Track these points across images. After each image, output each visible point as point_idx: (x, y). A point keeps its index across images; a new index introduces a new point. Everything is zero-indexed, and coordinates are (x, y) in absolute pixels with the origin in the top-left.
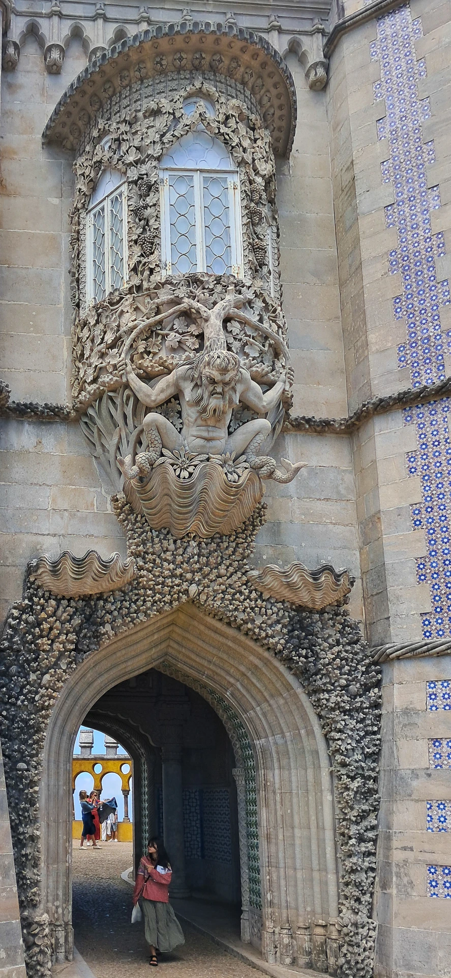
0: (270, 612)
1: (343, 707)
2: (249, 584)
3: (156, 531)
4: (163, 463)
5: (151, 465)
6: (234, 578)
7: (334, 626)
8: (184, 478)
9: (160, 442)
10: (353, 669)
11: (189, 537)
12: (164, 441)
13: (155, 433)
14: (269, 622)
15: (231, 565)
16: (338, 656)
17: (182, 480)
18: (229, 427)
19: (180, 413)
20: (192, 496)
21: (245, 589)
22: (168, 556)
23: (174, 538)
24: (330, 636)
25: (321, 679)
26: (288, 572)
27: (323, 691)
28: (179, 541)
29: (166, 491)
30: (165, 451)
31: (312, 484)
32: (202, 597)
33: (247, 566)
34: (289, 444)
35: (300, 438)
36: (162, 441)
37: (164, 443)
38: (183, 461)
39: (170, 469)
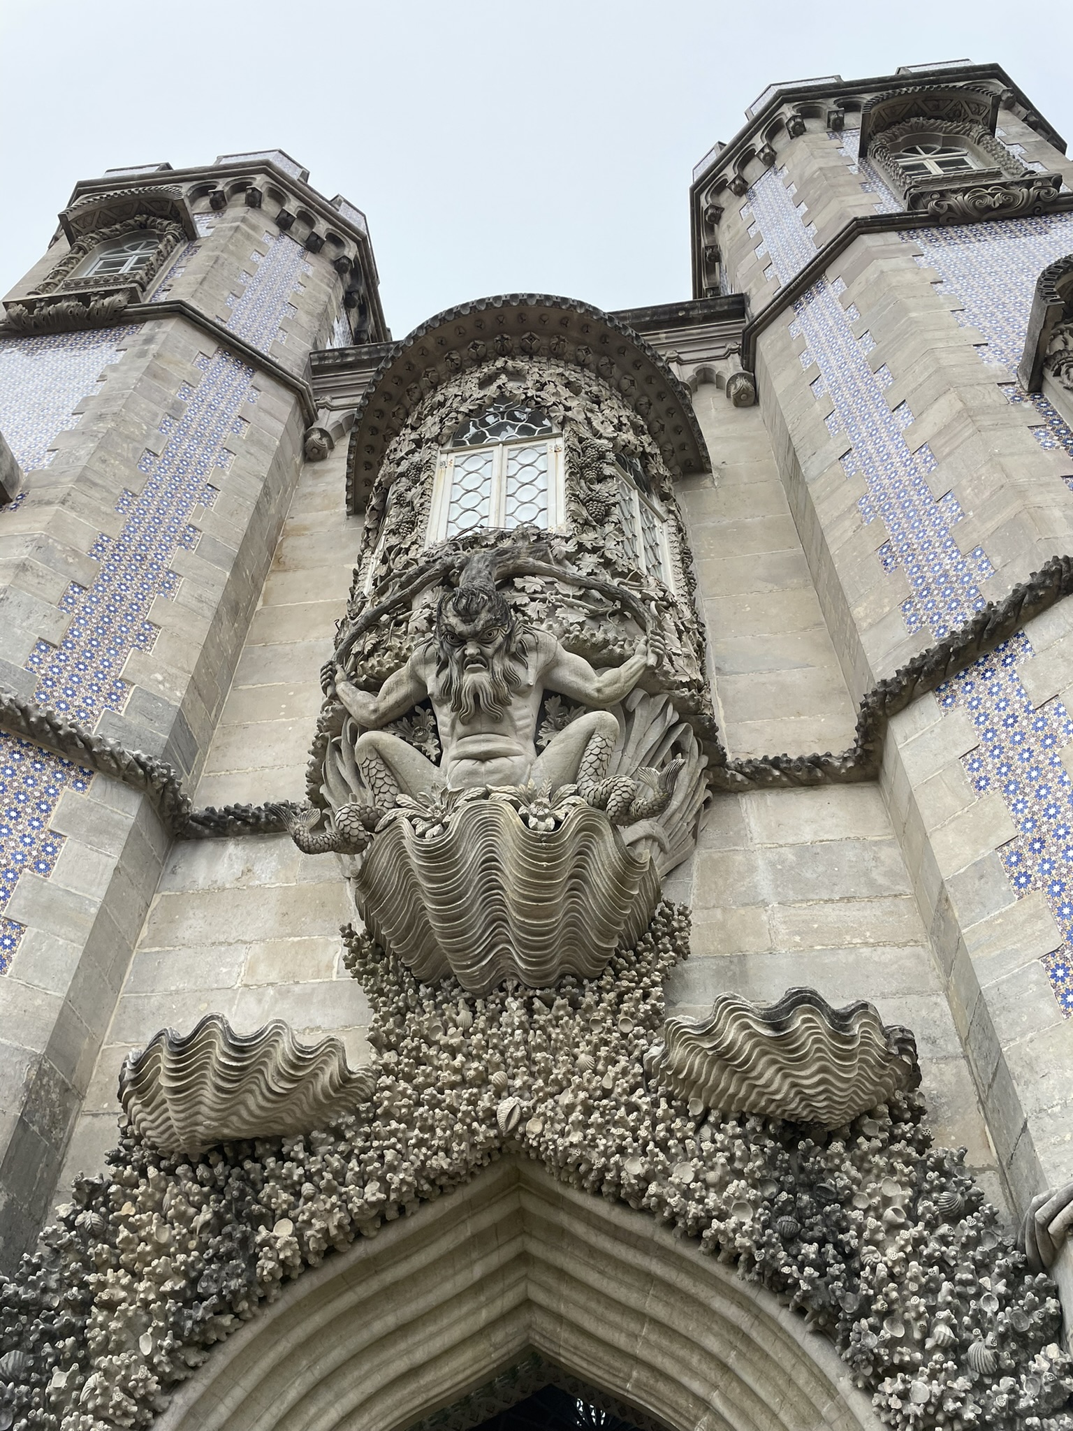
0: (707, 1146)
4: (395, 819)
7: (890, 1170)
8: (433, 837)
10: (972, 1290)
11: (502, 989)
12: (400, 780)
14: (712, 1176)
15: (604, 1042)
16: (916, 1254)
17: (427, 841)
19: (435, 729)
21: (640, 1098)
22: (455, 1038)
23: (467, 995)
24: (887, 1202)
26: (711, 1022)
28: (479, 1004)
30: (402, 799)
31: (808, 875)
32: (534, 1126)
33: (642, 1041)
34: (749, 811)
35: (771, 799)
36: (396, 780)
37: (402, 784)
38: (437, 808)
39: (406, 825)
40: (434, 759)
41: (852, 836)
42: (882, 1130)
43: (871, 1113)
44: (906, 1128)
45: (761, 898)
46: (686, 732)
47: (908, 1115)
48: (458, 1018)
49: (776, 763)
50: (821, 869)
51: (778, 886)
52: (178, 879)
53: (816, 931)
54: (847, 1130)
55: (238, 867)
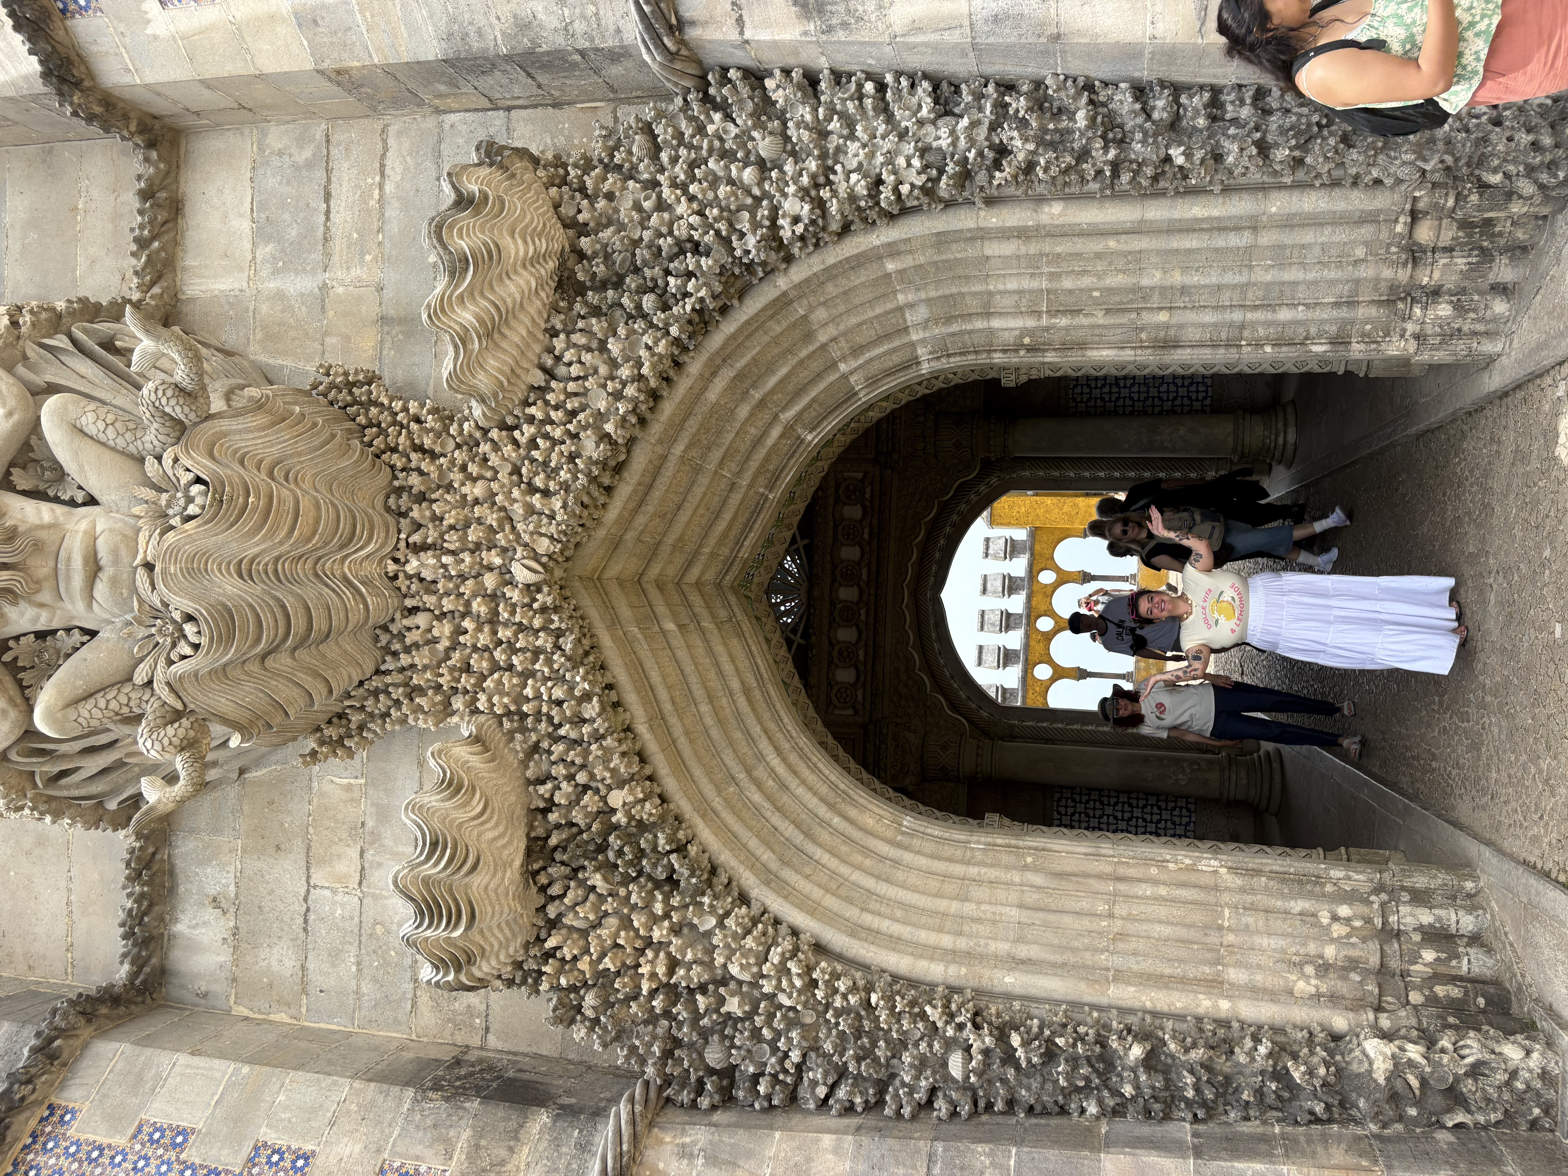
0: (575, 370)
1: (813, 177)
2: (510, 421)
3: (384, 661)
4: (168, 684)
5: (177, 716)
6: (494, 460)
7: (610, 196)
8: (199, 632)
9: (111, 694)
10: (717, 143)
11: (395, 577)
12: (113, 680)
13: (85, 709)
14: (603, 370)
15: (464, 468)
16: (684, 187)
17: (204, 641)
18: (72, 503)
19: (41, 635)
20: (251, 606)
21: (523, 434)
22: (444, 630)
23: (398, 616)
24: (637, 207)
25: (742, 235)
26: (452, 336)
27: (774, 226)
28: (409, 603)
29: (254, 667)
30: (140, 677)
31: (294, 233)
32: (543, 546)
33: (466, 426)
34: (203, 288)
35: (190, 260)
36: (113, 685)
37: (118, 679)
38: (160, 631)
39: (180, 668)
40: (87, 638)
41: (248, 175)
42: (573, 198)
43: (557, 206)
44: (572, 172)
45: (316, 290)
46: (85, 331)
47: (561, 171)
48: (423, 627)
49: (142, 243)
50: (287, 216)
51: (304, 269)
52: (215, 988)
53: (361, 236)
54: (571, 232)
55: (210, 914)
